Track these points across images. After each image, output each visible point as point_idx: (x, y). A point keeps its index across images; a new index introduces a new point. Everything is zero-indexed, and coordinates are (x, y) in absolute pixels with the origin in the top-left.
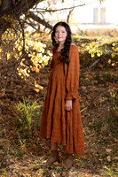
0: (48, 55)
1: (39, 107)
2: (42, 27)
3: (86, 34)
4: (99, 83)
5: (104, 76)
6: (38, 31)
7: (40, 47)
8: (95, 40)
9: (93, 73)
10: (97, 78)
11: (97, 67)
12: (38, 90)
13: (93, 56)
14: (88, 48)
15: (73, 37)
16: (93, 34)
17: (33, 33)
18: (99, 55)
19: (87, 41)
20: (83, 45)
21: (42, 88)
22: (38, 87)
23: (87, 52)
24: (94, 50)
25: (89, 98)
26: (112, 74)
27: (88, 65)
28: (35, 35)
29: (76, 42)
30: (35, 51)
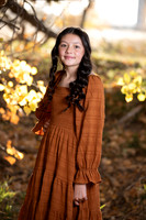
0: (37, 90)
1: (12, 194)
2: (30, 29)
3: (119, 50)
4: (138, 154)
6: (21, 37)
7: (24, 72)
8: (137, 66)
9: (128, 134)
10: (135, 144)
11: (135, 122)
12: (12, 161)
13: (129, 99)
14: (120, 82)
17: (10, 42)
18: (141, 98)
19: (119, 67)
20: (111, 74)
21: (21, 155)
22: (13, 154)
23: (118, 89)
24: (132, 87)
25: (116, 183)
27: (119, 116)
28: (15, 45)
29: (98, 66)
30: (13, 80)
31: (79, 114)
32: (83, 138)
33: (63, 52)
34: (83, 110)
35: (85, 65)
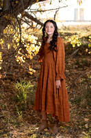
0: (39, 46)
1: (32, 86)
2: (35, 24)
3: (69, 29)
4: (79, 67)
5: (82, 62)
6: (32, 27)
7: (33, 39)
8: (76, 34)
9: (74, 60)
10: (77, 64)
11: (77, 55)
12: (31, 73)
13: (74, 46)
14: (70, 40)
15: (59, 31)
16: (74, 29)
17: (28, 29)
18: (78, 45)
19: (69, 35)
20: (66, 38)
21: (35, 71)
22: (32, 71)
23: (69, 43)
24: (74, 41)
25: (71, 79)
26: (89, 60)
27: (70, 53)
28: (29, 30)
29: (61, 35)
30: (29, 42)
31: (55, 53)
32: (58, 62)
33: (46, 29)
34: (56, 51)
35: (56, 34)
